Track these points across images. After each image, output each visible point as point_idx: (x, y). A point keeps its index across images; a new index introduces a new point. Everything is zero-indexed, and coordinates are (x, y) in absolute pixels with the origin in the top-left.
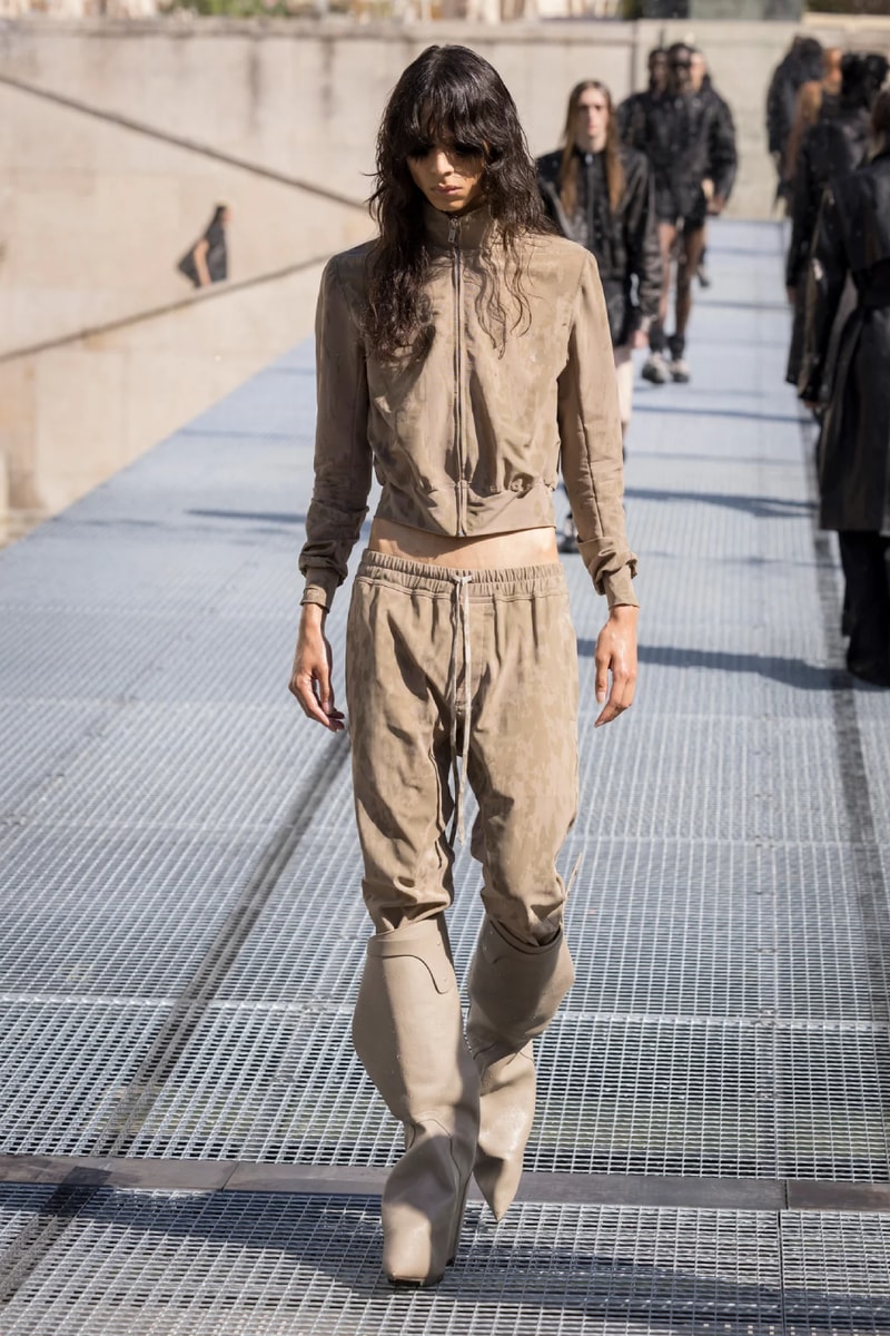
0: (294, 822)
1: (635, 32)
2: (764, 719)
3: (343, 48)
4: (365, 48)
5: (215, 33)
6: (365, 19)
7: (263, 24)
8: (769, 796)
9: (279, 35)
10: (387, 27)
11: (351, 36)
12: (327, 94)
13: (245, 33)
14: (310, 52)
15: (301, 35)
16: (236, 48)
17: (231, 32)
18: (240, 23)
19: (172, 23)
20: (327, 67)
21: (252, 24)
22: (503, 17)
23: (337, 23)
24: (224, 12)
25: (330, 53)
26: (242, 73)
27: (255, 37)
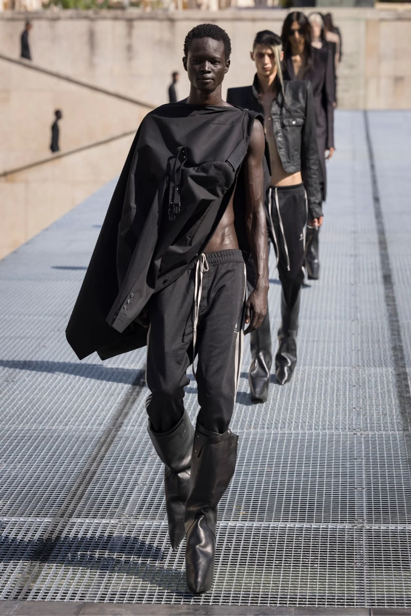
2: (357, 368)
3: (136, 24)
4: (149, 24)
5: (71, 18)
6: (148, 9)
7: (96, 13)
8: (360, 408)
9: (104, 18)
10: (160, 13)
11: (141, 18)
12: (129, 48)
13: (87, 18)
14: (120, 26)
15: (116, 18)
16: (82, 26)
17: (79, 17)
18: (84, 12)
19: (48, 13)
20: (129, 34)
21: (90, 13)
22: (220, 7)
23: (134, 12)
24: (76, 8)
25: (131, 27)
26: (85, 38)
27: (92, 20)
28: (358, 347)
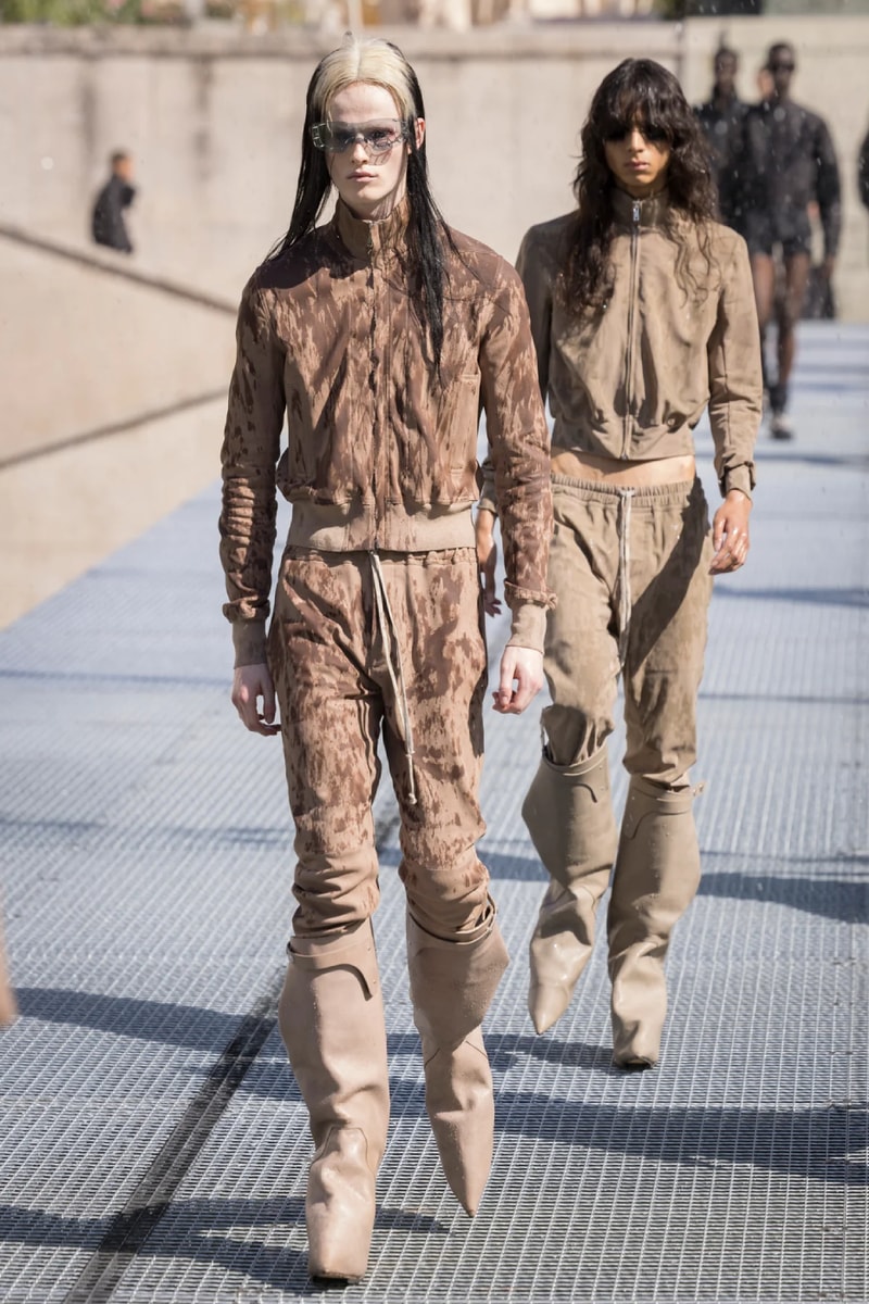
0: (90, 1286)
1: (680, 37)
3: (222, 69)
4: (261, 70)
5: (26, 51)
6: (259, 27)
7: (101, 36)
8: (844, 1229)
9: (126, 53)
10: (293, 38)
11: (237, 54)
12: (202, 143)
13: (72, 51)
14: (175, 79)
15: (160, 54)
16: (59, 75)
17: (50, 50)
18: (66, 35)
20: (202, 102)
21: (84, 36)
22: (475, 20)
23: (214, 34)
24: (42, 20)
25: (205, 80)
26: (70, 115)
27: (90, 57)
28: (847, 1043)
